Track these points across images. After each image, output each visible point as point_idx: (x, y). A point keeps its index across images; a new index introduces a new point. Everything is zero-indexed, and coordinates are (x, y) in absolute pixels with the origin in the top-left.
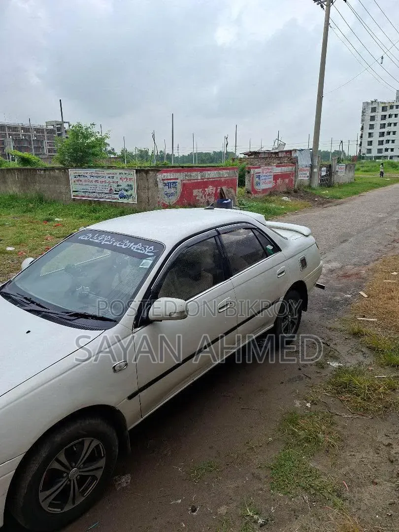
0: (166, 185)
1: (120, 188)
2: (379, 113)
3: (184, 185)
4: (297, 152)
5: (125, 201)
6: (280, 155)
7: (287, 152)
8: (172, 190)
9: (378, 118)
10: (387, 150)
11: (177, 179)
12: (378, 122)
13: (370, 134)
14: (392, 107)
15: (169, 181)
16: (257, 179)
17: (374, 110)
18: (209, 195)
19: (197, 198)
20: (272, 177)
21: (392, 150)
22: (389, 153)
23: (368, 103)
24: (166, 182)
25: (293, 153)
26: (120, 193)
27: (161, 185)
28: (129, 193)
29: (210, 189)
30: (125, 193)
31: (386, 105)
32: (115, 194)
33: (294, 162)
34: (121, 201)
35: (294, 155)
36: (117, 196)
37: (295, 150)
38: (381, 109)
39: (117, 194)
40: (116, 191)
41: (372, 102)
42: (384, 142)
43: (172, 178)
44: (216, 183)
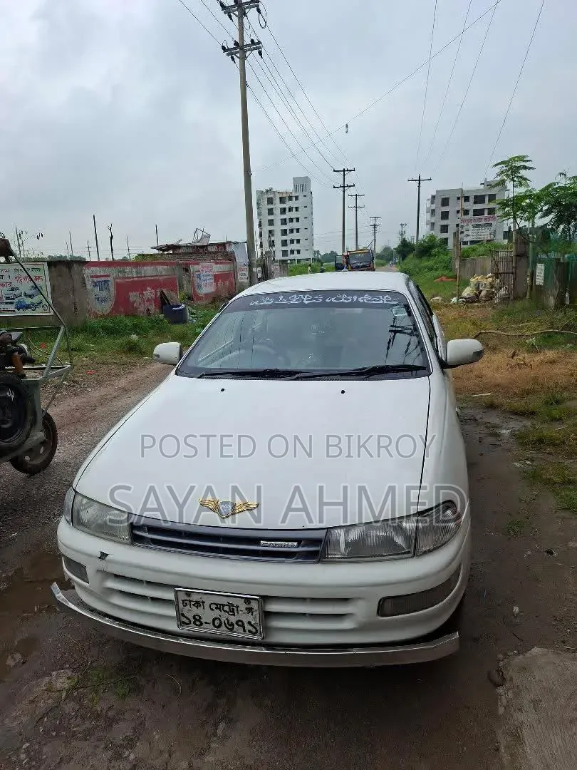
0: (96, 286)
1: (17, 292)
2: (278, 206)
3: (118, 286)
4: (233, 245)
5: (29, 313)
6: (210, 249)
7: (218, 245)
8: (104, 293)
9: (277, 212)
10: (292, 252)
11: (108, 276)
12: (278, 217)
13: (270, 232)
14: (290, 198)
15: (99, 279)
16: (198, 280)
17: (270, 201)
18: (148, 300)
19: (135, 305)
20: (212, 277)
21: (299, 252)
22: (296, 256)
23: (262, 192)
24: (95, 280)
25: (227, 245)
26: (16, 300)
27: (89, 285)
28: (36, 300)
29: (149, 293)
30: (28, 301)
31: (284, 195)
32: (7, 303)
33: (230, 258)
34: (21, 313)
35: (229, 249)
36: (11, 307)
37: (230, 243)
38: (278, 200)
39: (12, 303)
40: (7, 298)
41: (267, 191)
42: (288, 242)
43: (102, 274)
44: (154, 284)
